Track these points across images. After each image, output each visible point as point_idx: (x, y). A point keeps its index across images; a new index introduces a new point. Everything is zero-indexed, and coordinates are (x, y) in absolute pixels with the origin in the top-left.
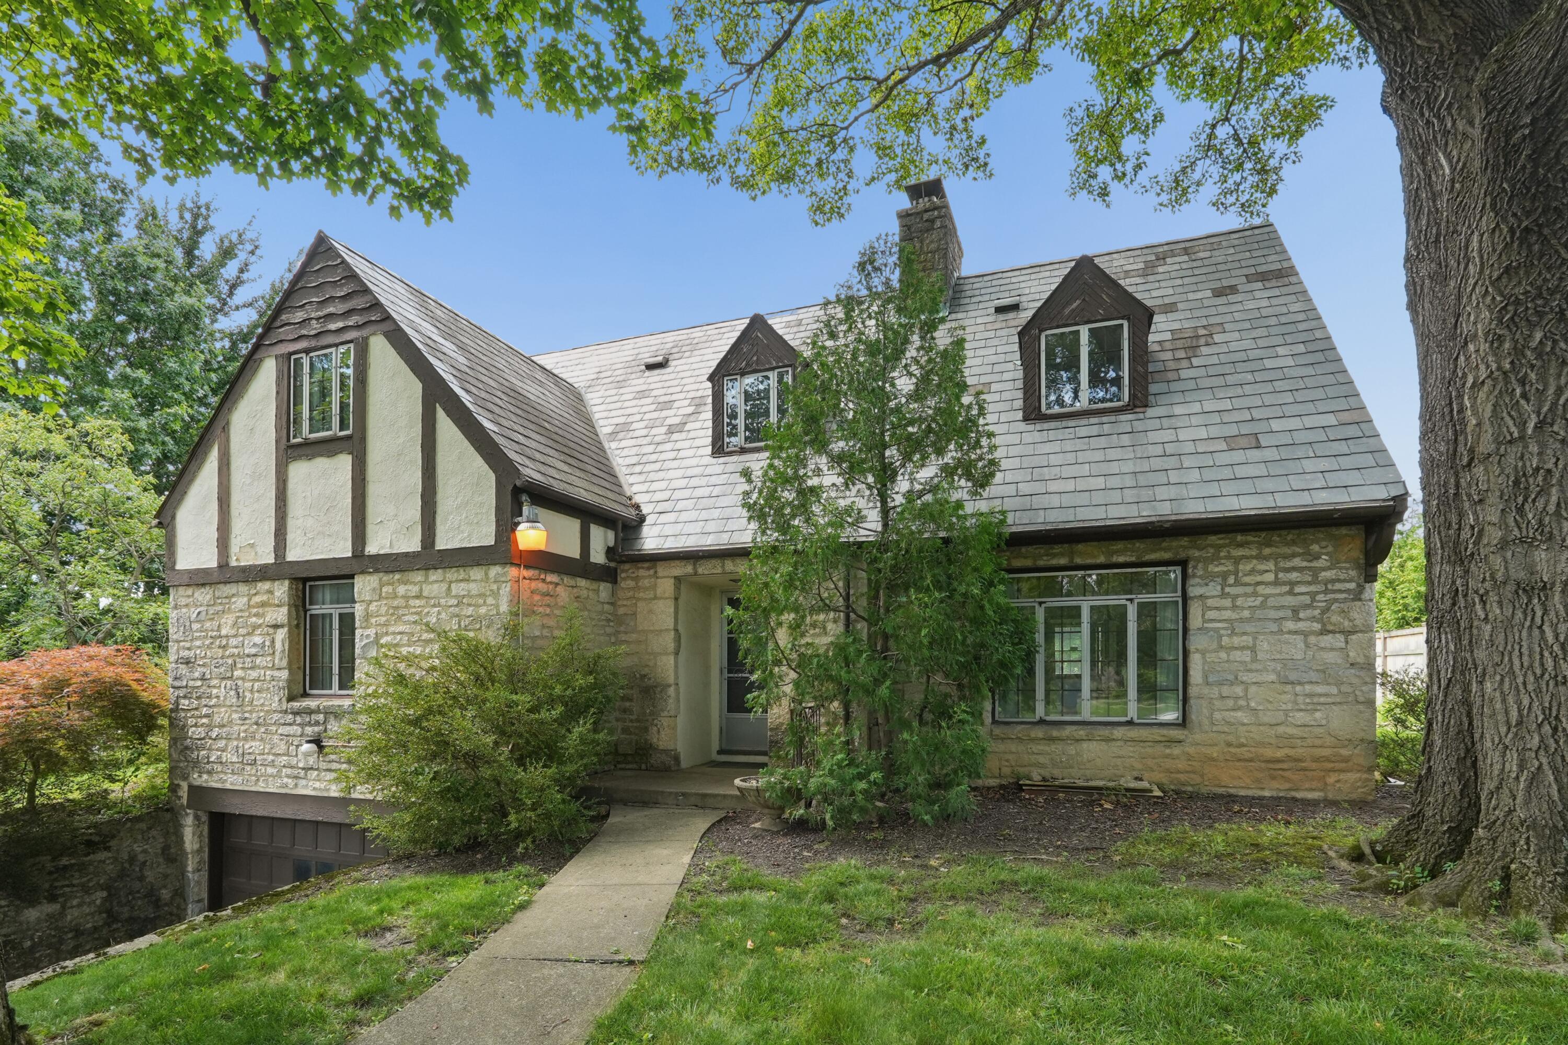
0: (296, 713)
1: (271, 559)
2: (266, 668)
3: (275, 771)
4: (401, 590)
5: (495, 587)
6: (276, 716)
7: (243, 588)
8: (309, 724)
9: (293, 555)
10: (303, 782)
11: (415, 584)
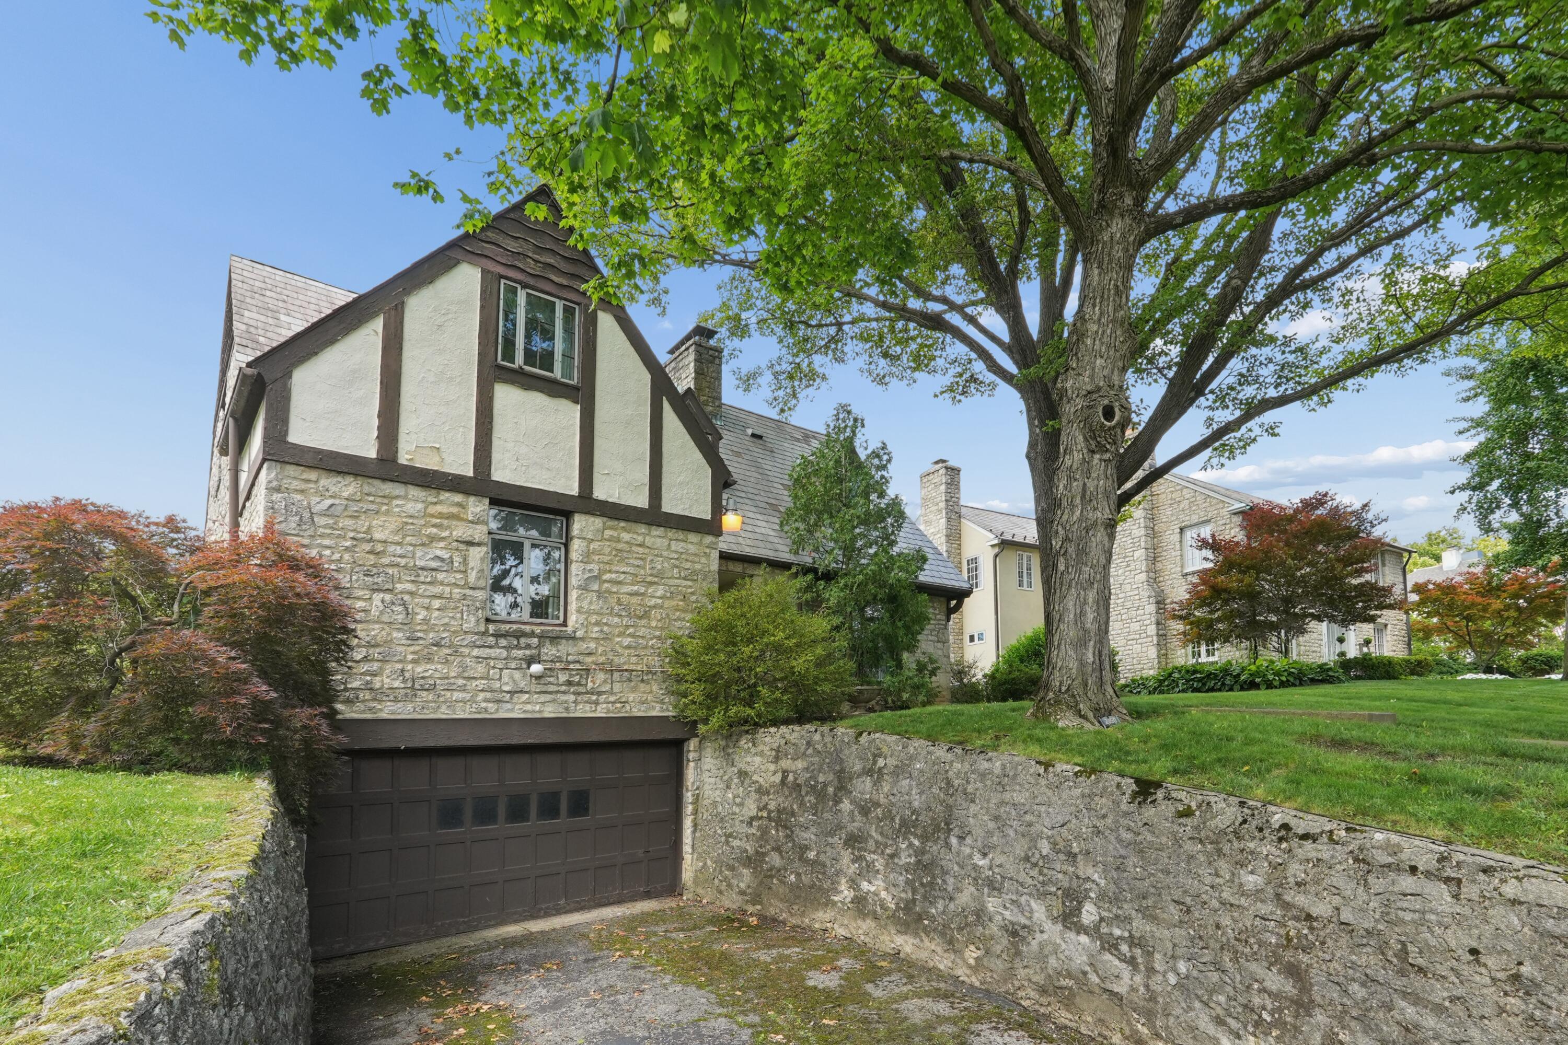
0: (497, 635)
1: (469, 472)
2: (457, 586)
3: (468, 696)
4: (626, 536)
5: (708, 551)
6: (470, 638)
7: (414, 492)
8: (518, 647)
9: (498, 475)
10: (509, 706)
11: (639, 534)
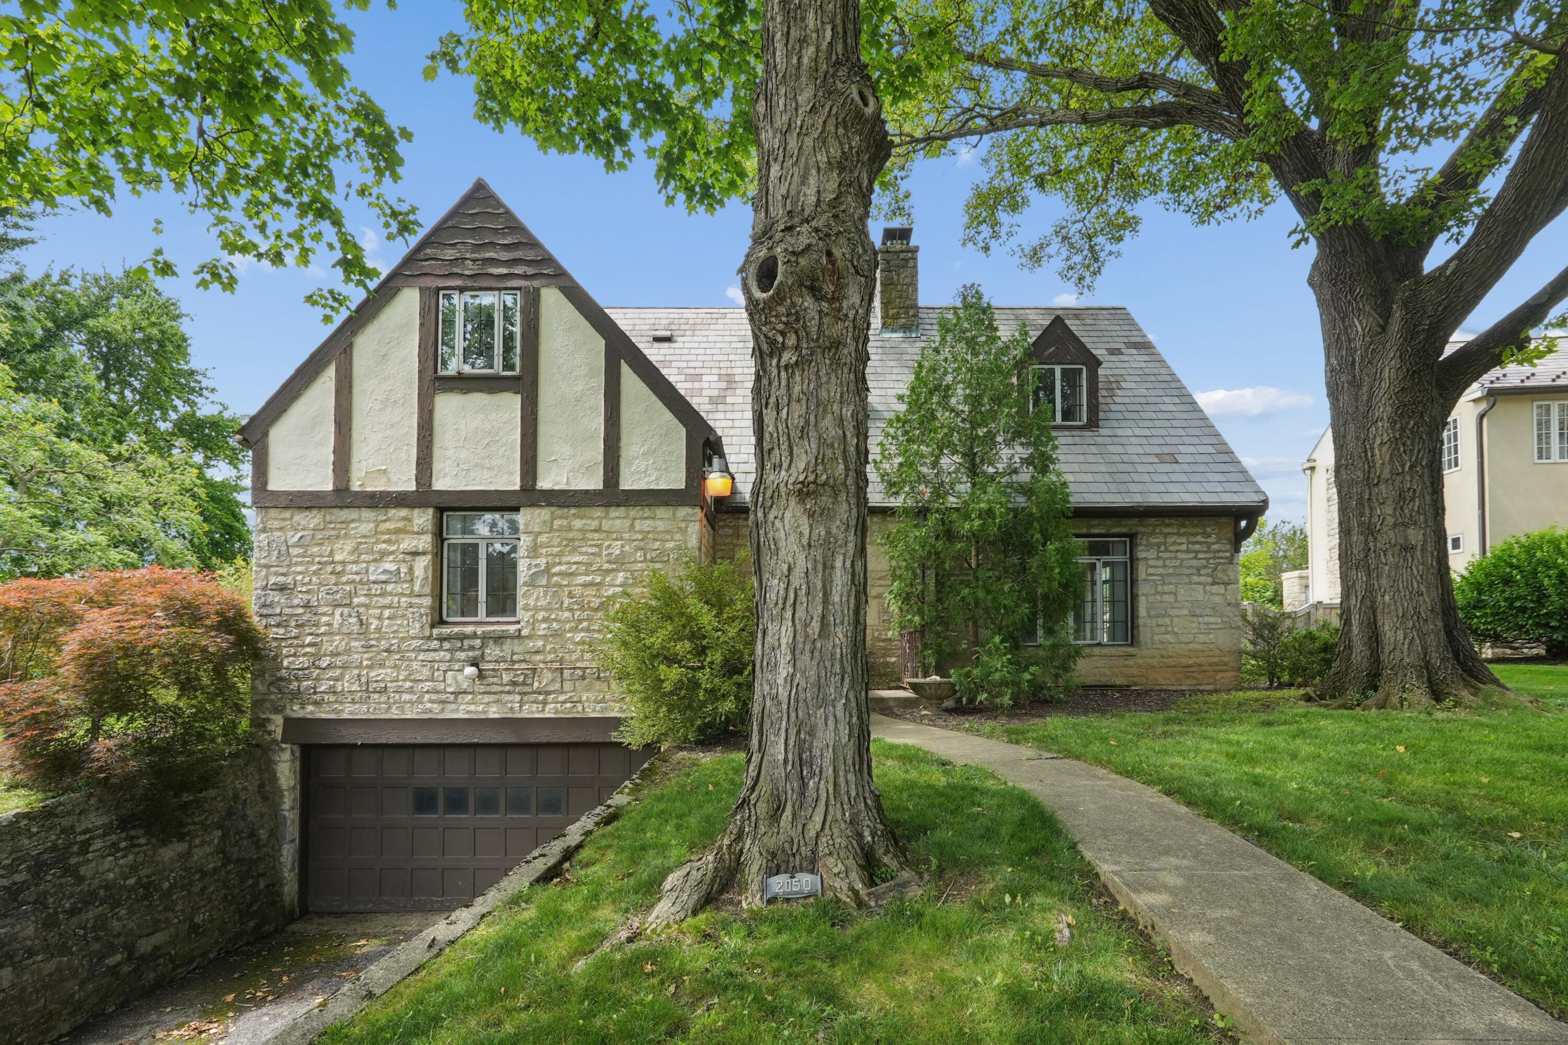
0: (442, 639)
1: (412, 487)
2: (403, 595)
3: (415, 698)
4: (578, 523)
5: (683, 525)
6: (416, 643)
7: (367, 514)
8: (461, 649)
9: (439, 484)
10: (454, 706)
11: (593, 519)
